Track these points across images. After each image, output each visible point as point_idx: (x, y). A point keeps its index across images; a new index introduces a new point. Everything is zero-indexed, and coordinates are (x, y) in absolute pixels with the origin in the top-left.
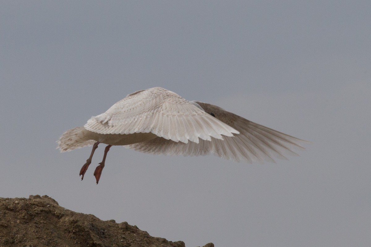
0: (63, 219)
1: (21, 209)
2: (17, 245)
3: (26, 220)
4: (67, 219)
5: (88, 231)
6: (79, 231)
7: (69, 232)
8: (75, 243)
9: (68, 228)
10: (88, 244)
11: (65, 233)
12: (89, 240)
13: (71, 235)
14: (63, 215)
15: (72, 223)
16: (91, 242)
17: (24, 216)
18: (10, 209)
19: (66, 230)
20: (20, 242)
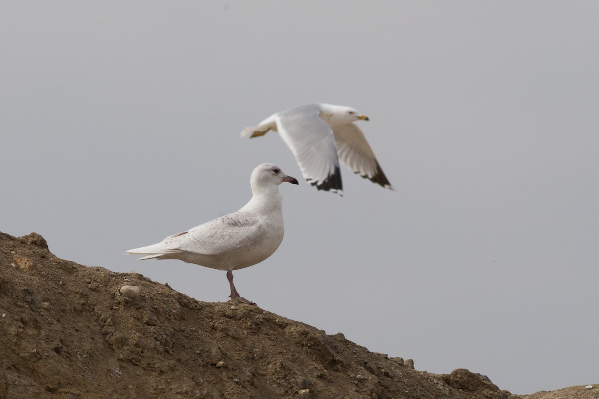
0: (288, 329)
1: (244, 317)
2: (259, 361)
3: (255, 330)
4: (292, 329)
5: (324, 345)
6: (314, 345)
7: (303, 345)
8: (314, 359)
9: (300, 341)
10: (326, 360)
11: (298, 347)
12: (326, 356)
13: (306, 350)
14: (287, 324)
15: (302, 334)
16: (331, 358)
17: (251, 326)
18: (228, 316)
19: (298, 343)
20: (261, 358)
